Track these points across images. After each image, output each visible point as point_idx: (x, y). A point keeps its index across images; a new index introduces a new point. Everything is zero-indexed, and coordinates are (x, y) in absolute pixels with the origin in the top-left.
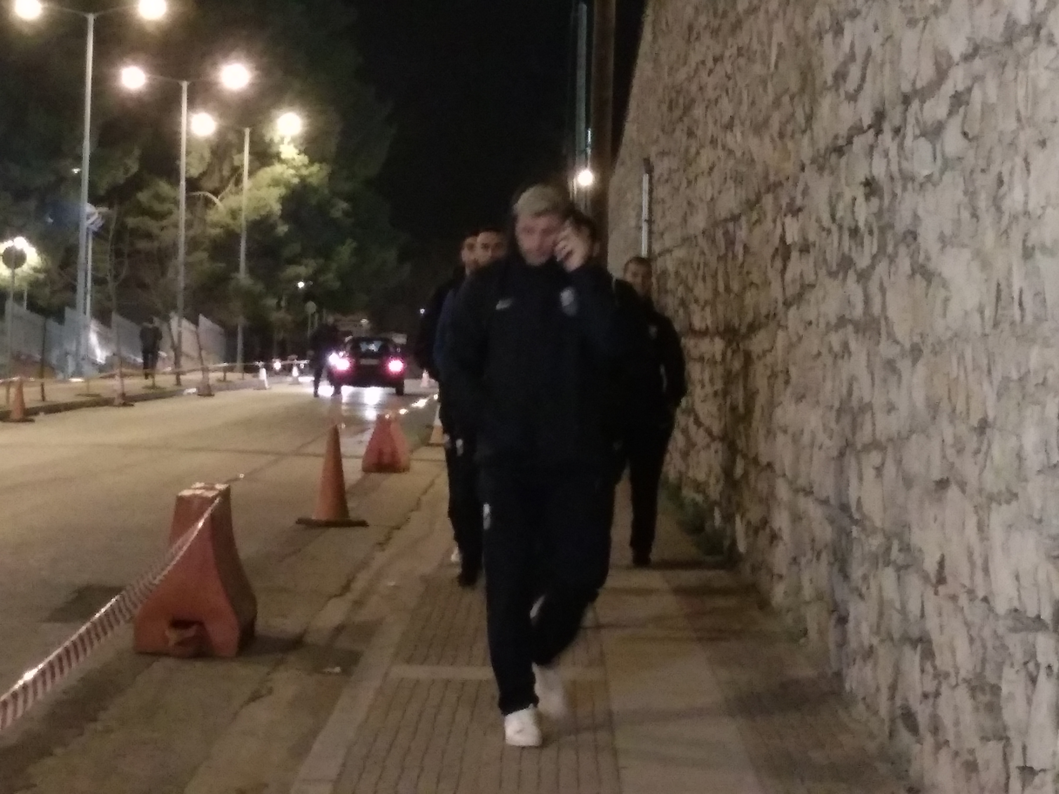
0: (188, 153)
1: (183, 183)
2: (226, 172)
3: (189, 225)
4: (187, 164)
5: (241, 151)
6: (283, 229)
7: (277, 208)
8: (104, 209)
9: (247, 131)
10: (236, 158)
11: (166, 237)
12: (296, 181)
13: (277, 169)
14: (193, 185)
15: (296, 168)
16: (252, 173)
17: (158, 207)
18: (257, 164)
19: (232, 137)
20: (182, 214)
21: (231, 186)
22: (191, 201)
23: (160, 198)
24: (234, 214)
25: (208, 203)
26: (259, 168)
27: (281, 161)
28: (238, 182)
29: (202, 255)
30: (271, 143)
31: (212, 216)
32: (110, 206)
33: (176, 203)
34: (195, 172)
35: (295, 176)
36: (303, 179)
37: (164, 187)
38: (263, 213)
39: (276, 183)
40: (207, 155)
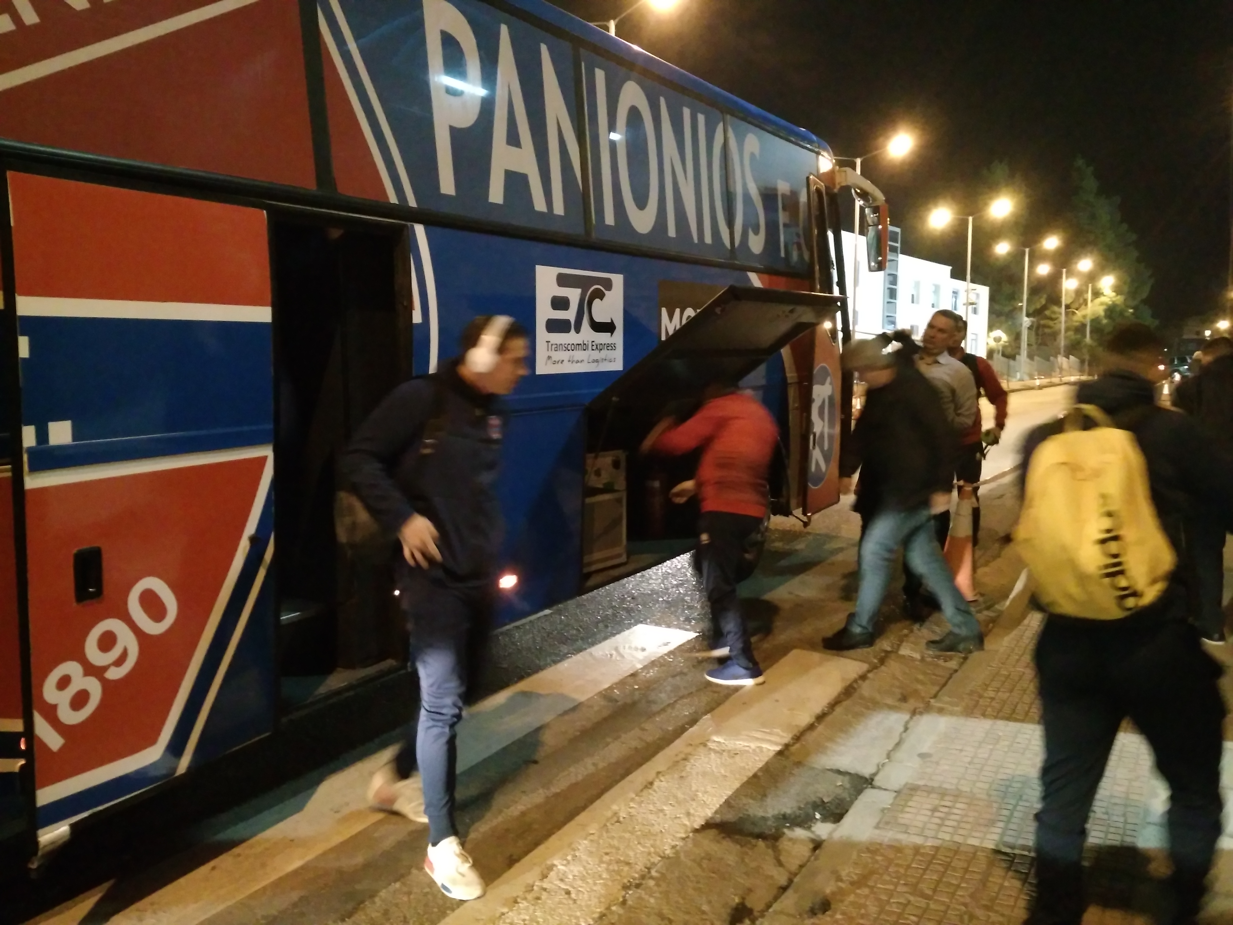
0: (1066, 295)
1: (1063, 307)
2: (1081, 301)
3: (1066, 322)
4: (1066, 299)
5: (1087, 292)
6: (1105, 321)
7: (1102, 313)
8: (1032, 319)
9: (1090, 285)
10: (1085, 296)
11: (1057, 327)
12: (1110, 303)
13: (1102, 299)
14: (1068, 307)
15: (1110, 298)
16: (1092, 301)
17: (1053, 316)
18: (1094, 297)
19: (1084, 288)
20: (1063, 318)
21: (1083, 307)
22: (1067, 314)
23: (1054, 312)
24: (1084, 317)
25: (1074, 313)
26: (1095, 299)
27: (1104, 296)
28: (1086, 304)
29: (1071, 333)
30: (1100, 289)
31: (1075, 318)
32: (1034, 317)
33: (1061, 314)
34: (1069, 302)
35: (1110, 301)
36: (1113, 302)
37: (1056, 308)
38: (1097, 316)
39: (1102, 304)
40: (1073, 295)
